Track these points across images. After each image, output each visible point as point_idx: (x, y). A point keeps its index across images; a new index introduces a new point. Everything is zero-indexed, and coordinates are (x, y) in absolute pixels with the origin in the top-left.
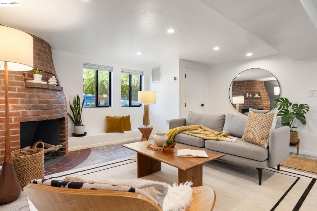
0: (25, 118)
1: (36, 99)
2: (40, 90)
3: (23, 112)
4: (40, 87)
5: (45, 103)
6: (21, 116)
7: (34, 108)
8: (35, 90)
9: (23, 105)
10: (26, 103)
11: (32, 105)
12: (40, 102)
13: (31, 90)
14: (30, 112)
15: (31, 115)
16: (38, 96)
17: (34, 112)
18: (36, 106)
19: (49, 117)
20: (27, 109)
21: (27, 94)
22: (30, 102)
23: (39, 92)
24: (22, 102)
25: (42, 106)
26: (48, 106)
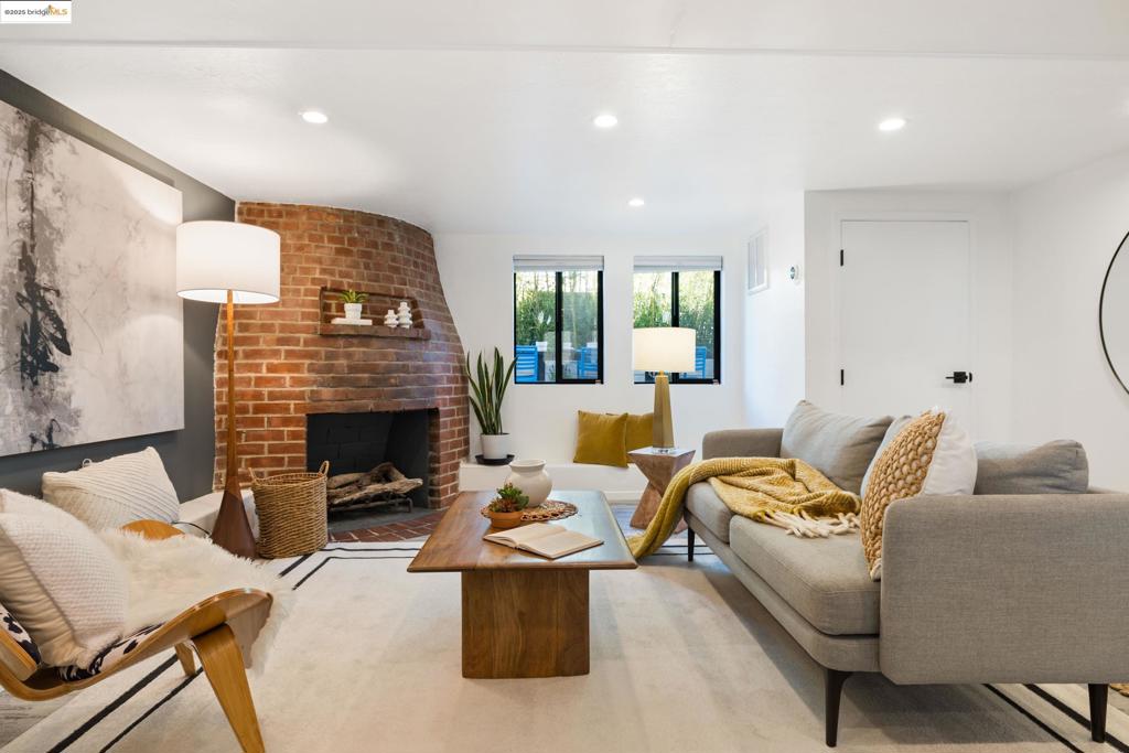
0: (316, 404)
1: (343, 362)
2: (355, 341)
3: (312, 391)
4: (352, 333)
5: (364, 372)
6: (308, 401)
7: (339, 382)
8: (341, 342)
9: (313, 375)
10: (318, 372)
11: (331, 375)
12: (352, 369)
13: (331, 341)
14: (327, 393)
15: (329, 399)
16: (349, 356)
17: (336, 392)
18: (341, 378)
19: (377, 405)
20: (322, 385)
21: (322, 350)
22: (330, 369)
23: (352, 345)
24: (311, 369)
25: (358, 379)
26: (372, 379)
